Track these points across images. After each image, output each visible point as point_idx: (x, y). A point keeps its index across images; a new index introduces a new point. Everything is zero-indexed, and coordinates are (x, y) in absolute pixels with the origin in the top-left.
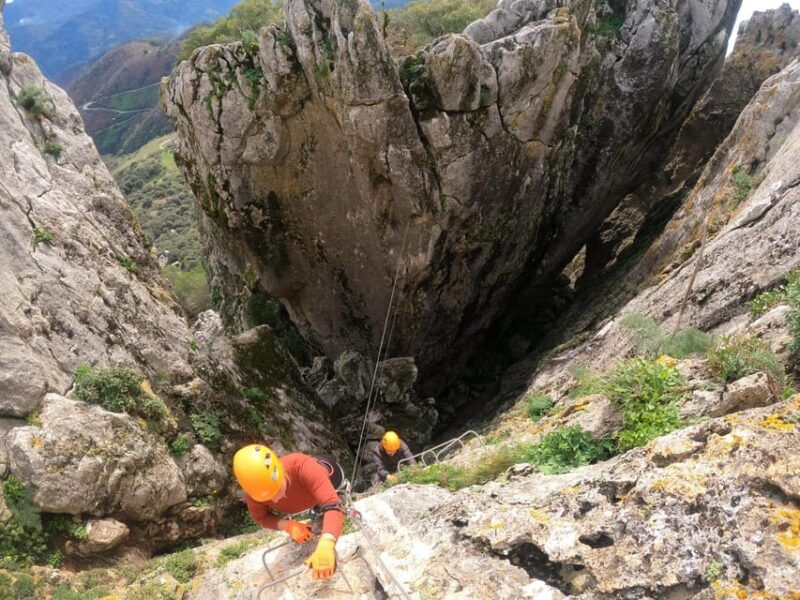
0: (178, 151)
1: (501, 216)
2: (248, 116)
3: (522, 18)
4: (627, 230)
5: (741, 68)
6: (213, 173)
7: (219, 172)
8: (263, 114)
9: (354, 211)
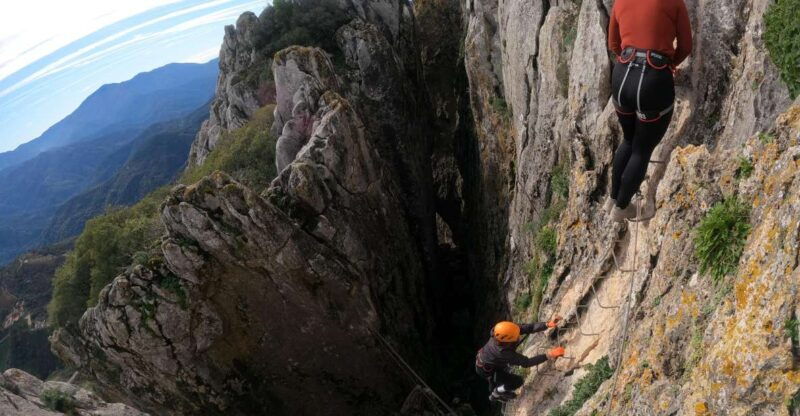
0: (133, 385)
1: (388, 246)
2: (185, 315)
3: (305, 117)
4: (451, 176)
5: (428, 12)
6: (180, 379)
7: (185, 375)
8: (196, 306)
9: (305, 324)
